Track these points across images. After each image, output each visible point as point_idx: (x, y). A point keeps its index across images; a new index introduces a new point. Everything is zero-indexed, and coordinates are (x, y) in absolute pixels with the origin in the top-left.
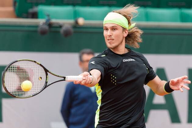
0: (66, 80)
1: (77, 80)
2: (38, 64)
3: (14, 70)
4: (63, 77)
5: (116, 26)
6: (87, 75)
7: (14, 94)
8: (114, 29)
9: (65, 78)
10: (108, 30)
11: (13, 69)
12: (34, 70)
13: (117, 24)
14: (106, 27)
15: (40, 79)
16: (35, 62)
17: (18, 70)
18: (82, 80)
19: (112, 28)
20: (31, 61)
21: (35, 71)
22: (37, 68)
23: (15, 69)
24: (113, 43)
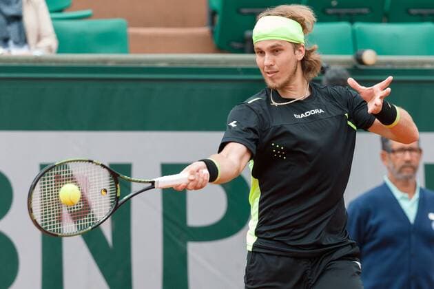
0: (156, 186)
1: (178, 183)
2: (97, 164)
3: (50, 184)
4: (150, 182)
5: (280, 43)
6: (198, 171)
7: (54, 230)
8: (277, 51)
9: (153, 183)
10: (265, 53)
11: (48, 183)
12: (90, 178)
13: (282, 39)
14: (258, 49)
15: (104, 193)
16: (90, 161)
17: (58, 181)
18: (187, 181)
19: (272, 49)
20: (83, 161)
21: (92, 179)
22: (95, 171)
23: (52, 182)
24: (279, 78)
